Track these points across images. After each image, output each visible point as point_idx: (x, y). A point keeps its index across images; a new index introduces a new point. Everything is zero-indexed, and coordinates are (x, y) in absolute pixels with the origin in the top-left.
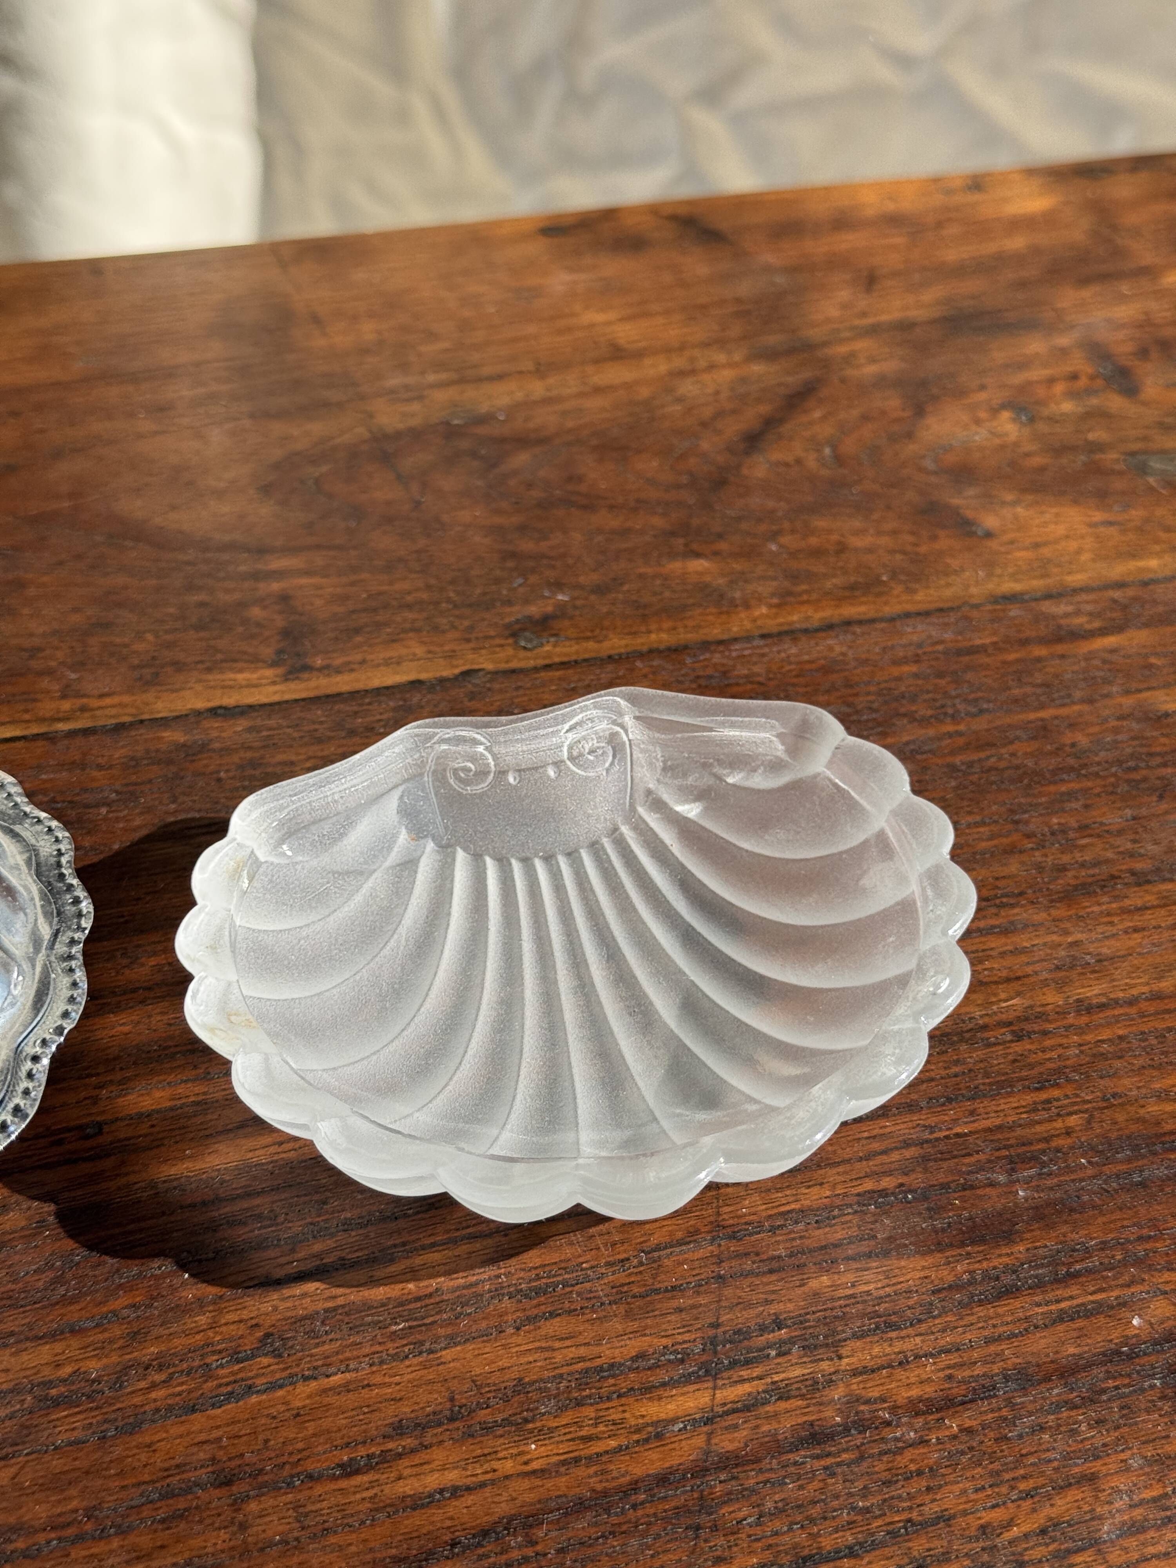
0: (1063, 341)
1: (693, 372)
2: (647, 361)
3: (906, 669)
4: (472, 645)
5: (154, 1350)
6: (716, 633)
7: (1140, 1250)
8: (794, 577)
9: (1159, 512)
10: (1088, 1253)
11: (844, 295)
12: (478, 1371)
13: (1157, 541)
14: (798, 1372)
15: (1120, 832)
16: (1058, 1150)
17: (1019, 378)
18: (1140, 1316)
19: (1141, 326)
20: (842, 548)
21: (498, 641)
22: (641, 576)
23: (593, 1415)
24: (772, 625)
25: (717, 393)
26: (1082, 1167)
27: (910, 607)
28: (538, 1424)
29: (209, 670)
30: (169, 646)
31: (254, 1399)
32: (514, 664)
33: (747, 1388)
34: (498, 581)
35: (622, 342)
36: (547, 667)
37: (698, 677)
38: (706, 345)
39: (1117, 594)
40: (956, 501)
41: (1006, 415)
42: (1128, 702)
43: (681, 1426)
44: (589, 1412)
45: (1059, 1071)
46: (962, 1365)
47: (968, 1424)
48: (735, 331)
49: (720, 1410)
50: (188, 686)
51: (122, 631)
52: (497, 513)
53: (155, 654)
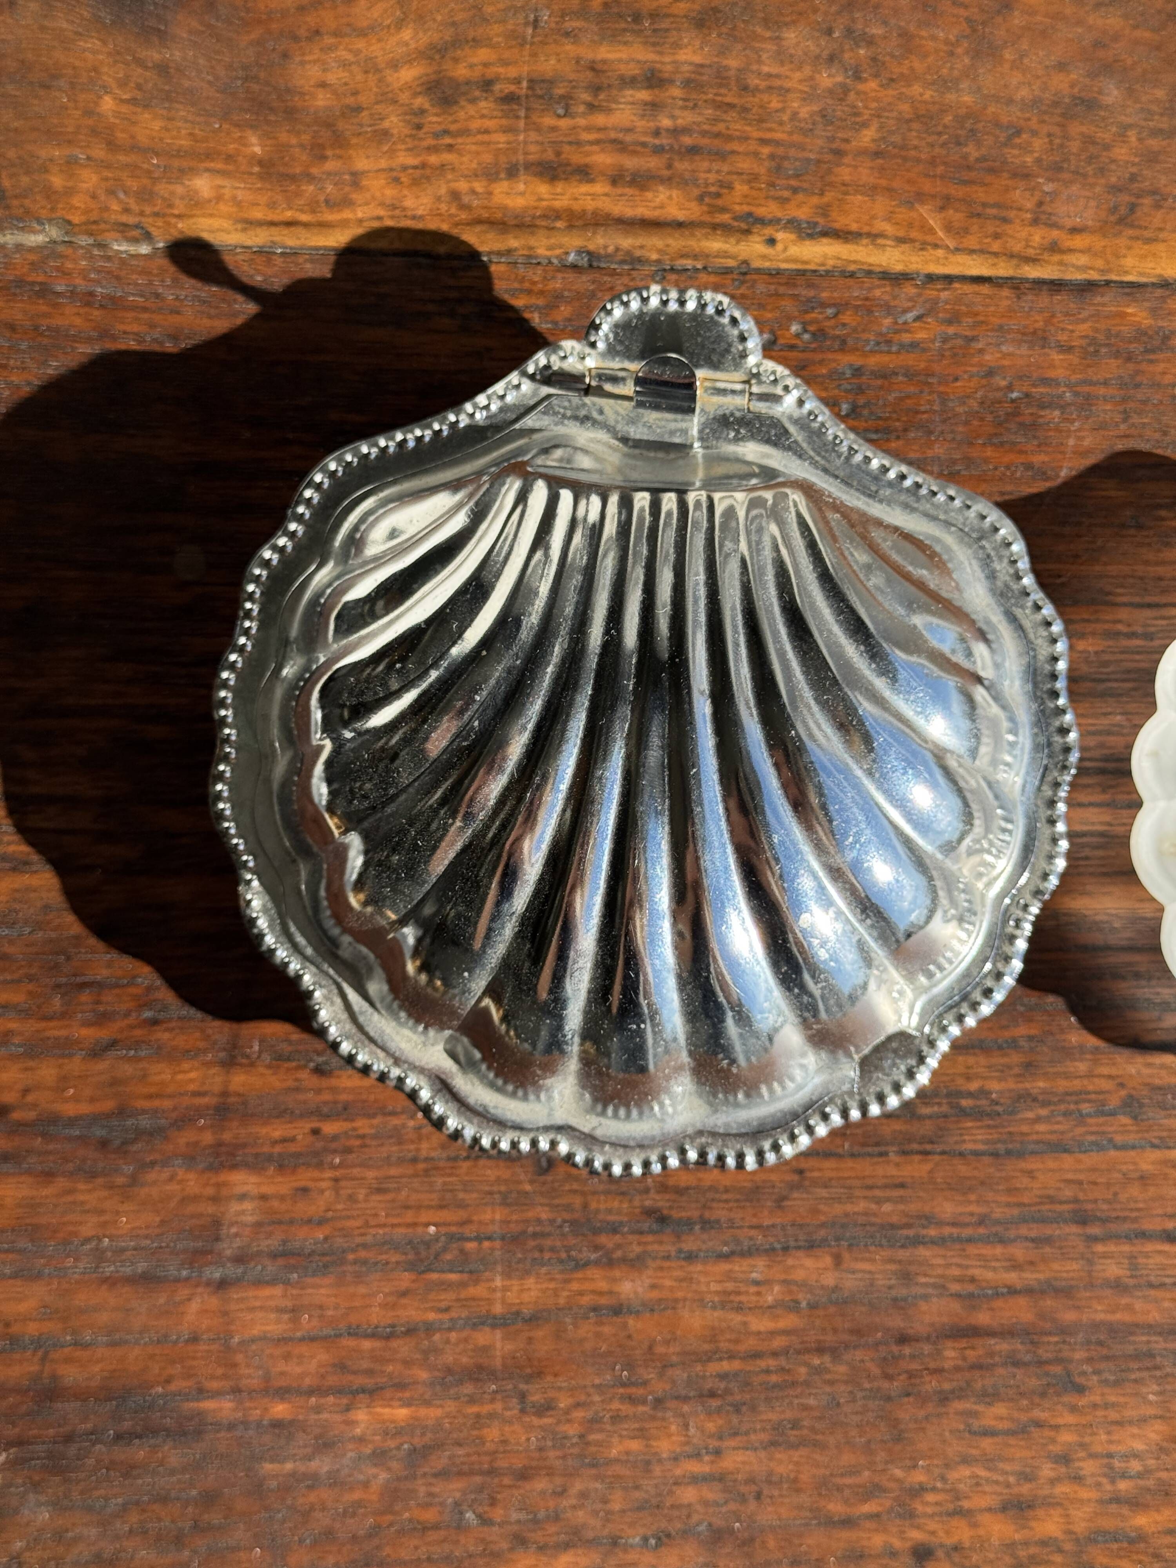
5: (1041, 1084)
30: (1150, 159)
31: (1113, 1153)
50: (1161, 236)
51: (1104, 119)
53: (1134, 170)
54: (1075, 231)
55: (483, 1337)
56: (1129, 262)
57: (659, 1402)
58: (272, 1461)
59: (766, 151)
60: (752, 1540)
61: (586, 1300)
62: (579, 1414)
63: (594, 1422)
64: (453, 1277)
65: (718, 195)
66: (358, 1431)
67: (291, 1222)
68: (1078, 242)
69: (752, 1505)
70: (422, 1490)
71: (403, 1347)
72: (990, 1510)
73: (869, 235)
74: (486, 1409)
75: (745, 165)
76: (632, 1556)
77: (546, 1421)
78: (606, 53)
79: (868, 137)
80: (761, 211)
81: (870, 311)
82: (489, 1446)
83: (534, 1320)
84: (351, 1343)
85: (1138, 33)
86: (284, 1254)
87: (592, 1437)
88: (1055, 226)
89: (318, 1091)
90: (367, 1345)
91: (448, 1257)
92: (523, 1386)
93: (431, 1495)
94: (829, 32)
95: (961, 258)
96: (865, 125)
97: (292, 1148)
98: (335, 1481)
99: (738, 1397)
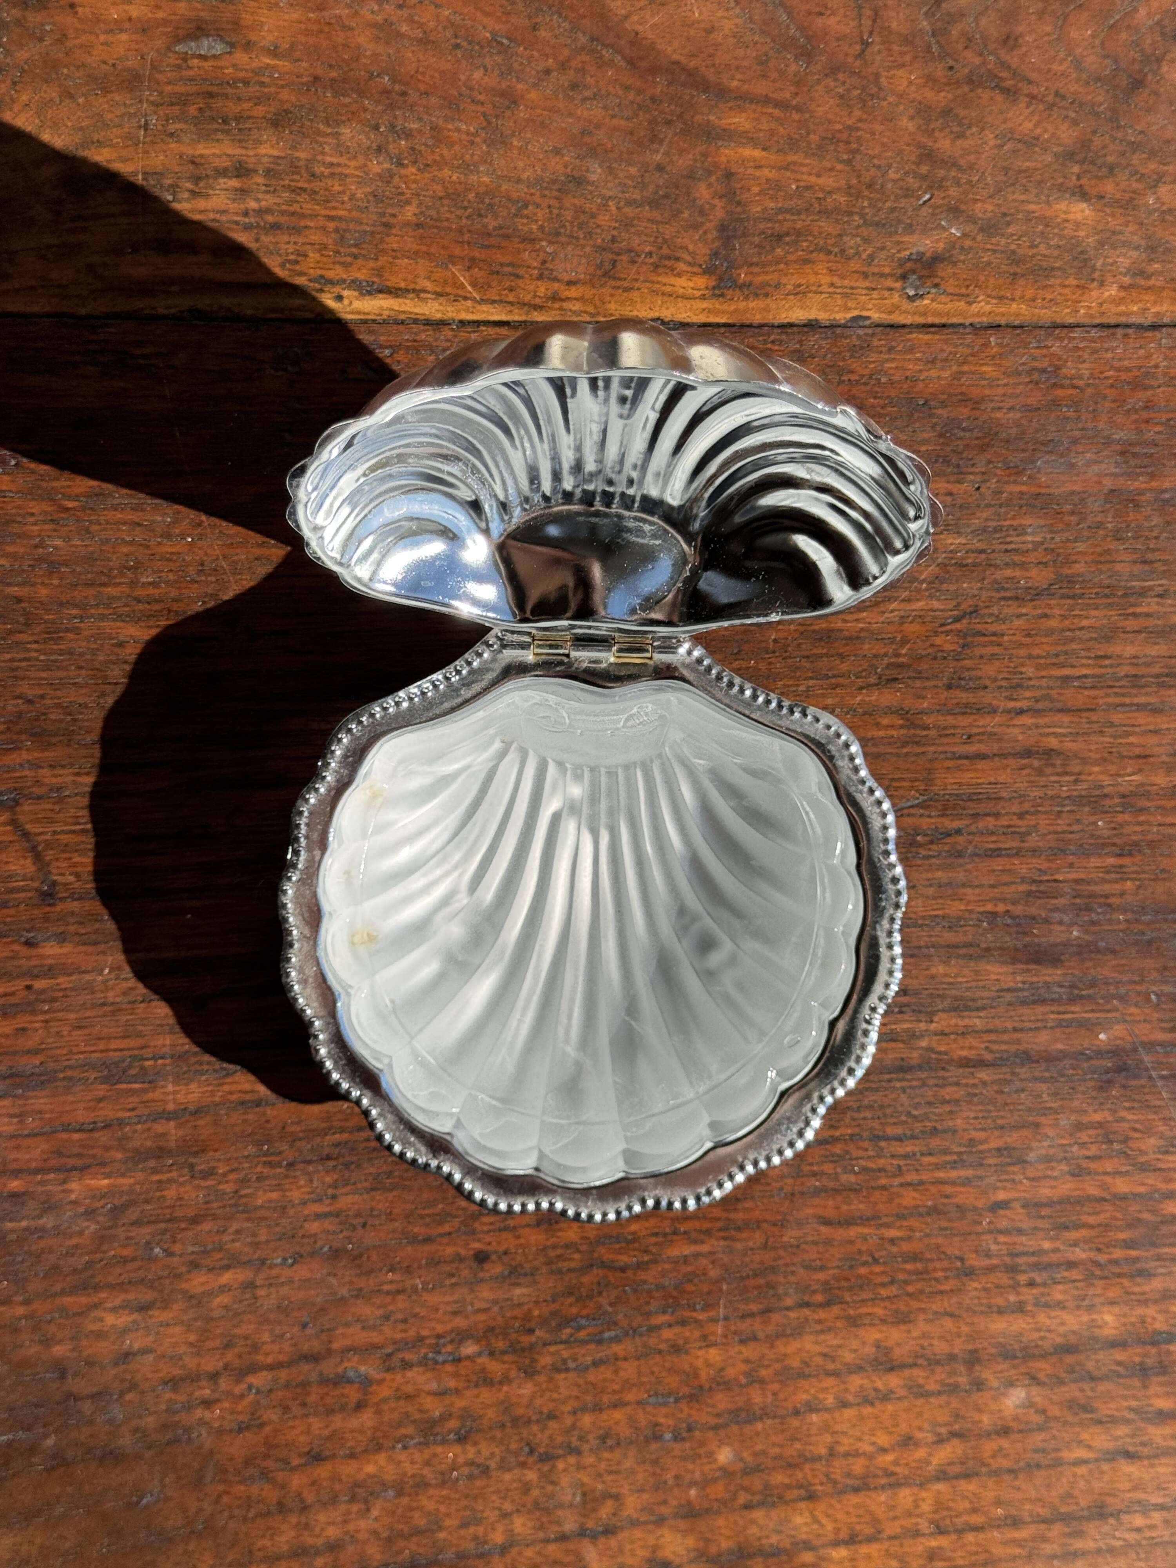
4: (867, 284)
6: (1066, 313)
7: (1125, 989)
8: (1153, 249)
10: (1095, 984)
16: (1110, 905)
18: (1106, 1033)
21: (890, 283)
22: (1028, 216)
24: (1114, 313)
26: (1119, 922)
29: (655, 267)
32: (895, 317)
34: (907, 193)
36: (920, 327)
50: (637, 285)
51: (591, 192)
52: (930, 80)
53: (615, 233)
54: (570, 283)
55: (160, 1127)
56: (612, 307)
57: (290, 1165)
58: (11, 1221)
59: (331, 225)
60: (361, 1256)
61: (234, 1097)
62: (232, 1176)
63: (244, 1182)
64: (136, 1086)
65: (297, 262)
66: (73, 1197)
67: (15, 1053)
68: (573, 292)
69: (360, 1231)
70: (123, 1236)
71: (103, 1137)
72: (528, 1226)
73: (414, 291)
74: (165, 1177)
75: (315, 237)
76: (275, 1272)
77: (209, 1183)
78: (203, 149)
79: (410, 212)
80: (330, 274)
81: (417, 350)
82: (169, 1202)
83: (198, 1112)
84: (65, 1136)
85: (615, 122)
86: (12, 1076)
87: (244, 1192)
88: (556, 279)
89: (29, 958)
90: (76, 1136)
91: (133, 1072)
92: (192, 1160)
93: (128, 1238)
94: (376, 127)
95: (484, 307)
96: (408, 203)
97: (12, 1000)
98: (57, 1231)
99: (347, 1158)
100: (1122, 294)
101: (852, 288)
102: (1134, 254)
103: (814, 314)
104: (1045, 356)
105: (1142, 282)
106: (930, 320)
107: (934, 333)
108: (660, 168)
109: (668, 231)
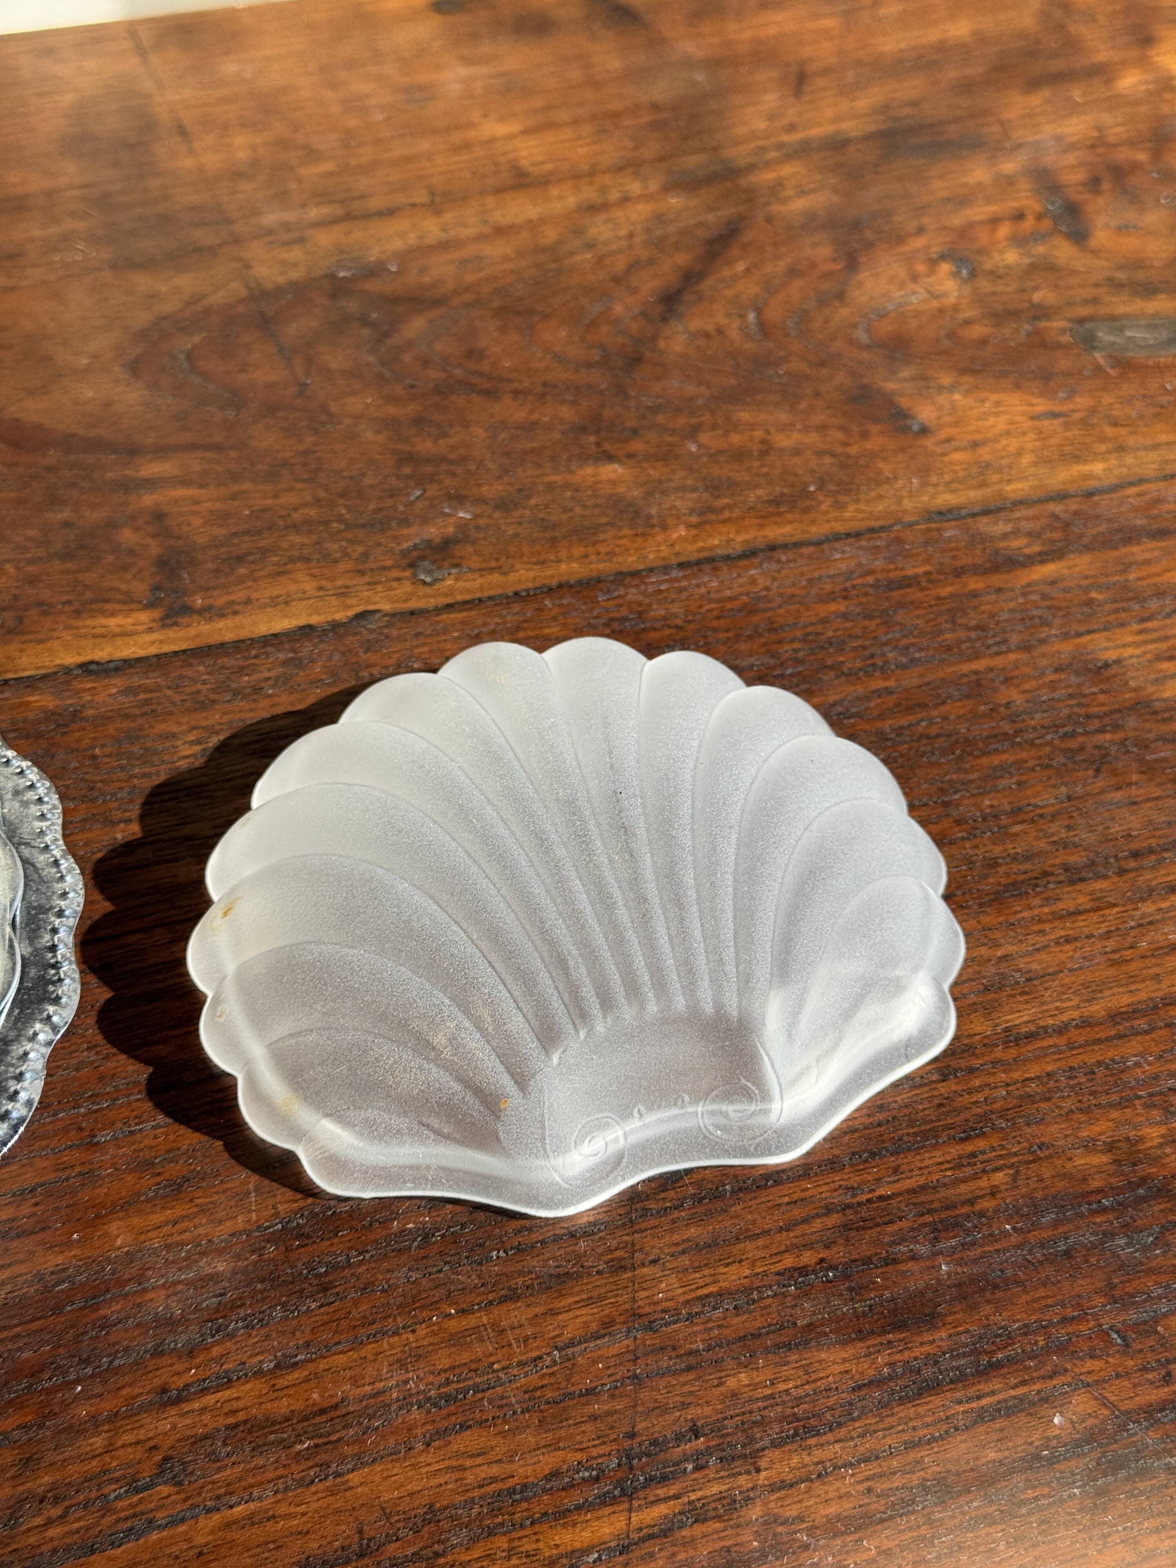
0: (1009, 166)
1: (605, 206)
2: (554, 192)
3: (833, 607)
4: (366, 579)
5: (47, 1479)
6: (630, 562)
7: (1062, 1334)
8: (715, 487)
9: (1107, 399)
10: (1010, 1339)
11: (771, 99)
12: (386, 1497)
13: (1103, 439)
14: (715, 1489)
15: (1055, 816)
16: (982, 1214)
17: (958, 220)
18: (1061, 1413)
19: (1093, 147)
20: (766, 449)
21: (396, 573)
22: (550, 487)
23: (505, 1546)
24: (691, 551)
25: (631, 236)
26: (1006, 1234)
27: (839, 527)
28: (450, 1558)
29: (78, 613)
30: (33, 581)
31: (155, 1536)
32: (414, 604)
33: (662, 1509)
34: (393, 493)
35: (524, 163)
36: (449, 607)
37: (612, 619)
38: (619, 169)
39: (1056, 508)
40: (890, 386)
41: (945, 268)
42: (1065, 649)
43: (596, 1555)
44: (501, 1542)
45: (984, 1118)
46: (882, 1475)
47: (887, 1544)
48: (651, 149)
49: (635, 1536)
52: (392, 399)
53: (17, 592)
100: (694, 532)
101: (347, 587)
102: (694, 495)
103: (302, 621)
104: (621, 605)
105: (714, 517)
106: (459, 598)
107: (469, 610)
108: (67, 524)
109: (90, 577)
